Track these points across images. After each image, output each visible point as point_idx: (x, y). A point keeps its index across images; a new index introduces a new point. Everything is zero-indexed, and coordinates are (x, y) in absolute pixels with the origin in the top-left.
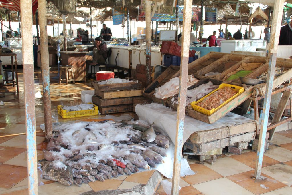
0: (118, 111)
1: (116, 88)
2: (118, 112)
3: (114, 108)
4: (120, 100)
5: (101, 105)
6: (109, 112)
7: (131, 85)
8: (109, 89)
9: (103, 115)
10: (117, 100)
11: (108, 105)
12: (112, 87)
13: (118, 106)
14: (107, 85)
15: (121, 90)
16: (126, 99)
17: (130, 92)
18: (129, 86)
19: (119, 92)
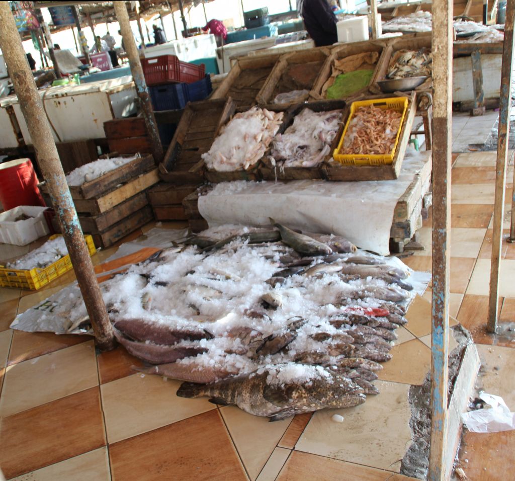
0: (129, 230)
1: (112, 182)
2: (131, 231)
3: (122, 226)
4: (127, 204)
5: (100, 230)
6: (115, 238)
7: (136, 165)
8: (103, 188)
9: (107, 248)
10: (123, 207)
11: (111, 222)
12: (106, 183)
13: (127, 218)
14: (96, 181)
15: (124, 184)
16: (136, 199)
17: (139, 182)
18: (134, 169)
19: (122, 189)
